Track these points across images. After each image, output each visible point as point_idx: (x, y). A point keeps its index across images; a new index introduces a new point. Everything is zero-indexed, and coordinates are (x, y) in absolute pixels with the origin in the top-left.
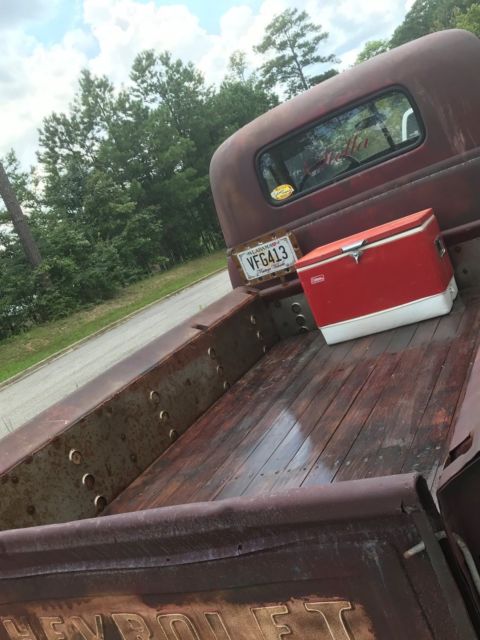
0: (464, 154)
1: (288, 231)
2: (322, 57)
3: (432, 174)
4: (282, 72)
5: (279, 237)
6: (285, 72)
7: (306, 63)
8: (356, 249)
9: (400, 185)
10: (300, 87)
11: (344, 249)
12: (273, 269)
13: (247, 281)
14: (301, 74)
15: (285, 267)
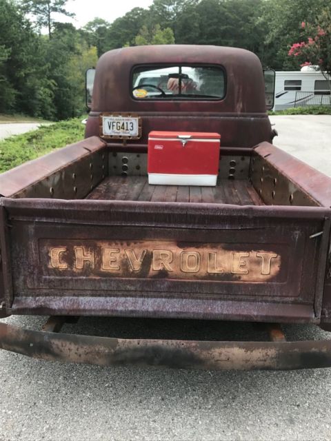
0: (239, 113)
1: (139, 116)
2: (67, 11)
3: (221, 117)
4: (35, 7)
5: (132, 117)
6: (38, 8)
7: (55, 10)
8: (186, 139)
9: (205, 116)
10: (45, 23)
11: (180, 136)
12: (122, 133)
13: (102, 135)
14: (49, 16)
15: (129, 135)
